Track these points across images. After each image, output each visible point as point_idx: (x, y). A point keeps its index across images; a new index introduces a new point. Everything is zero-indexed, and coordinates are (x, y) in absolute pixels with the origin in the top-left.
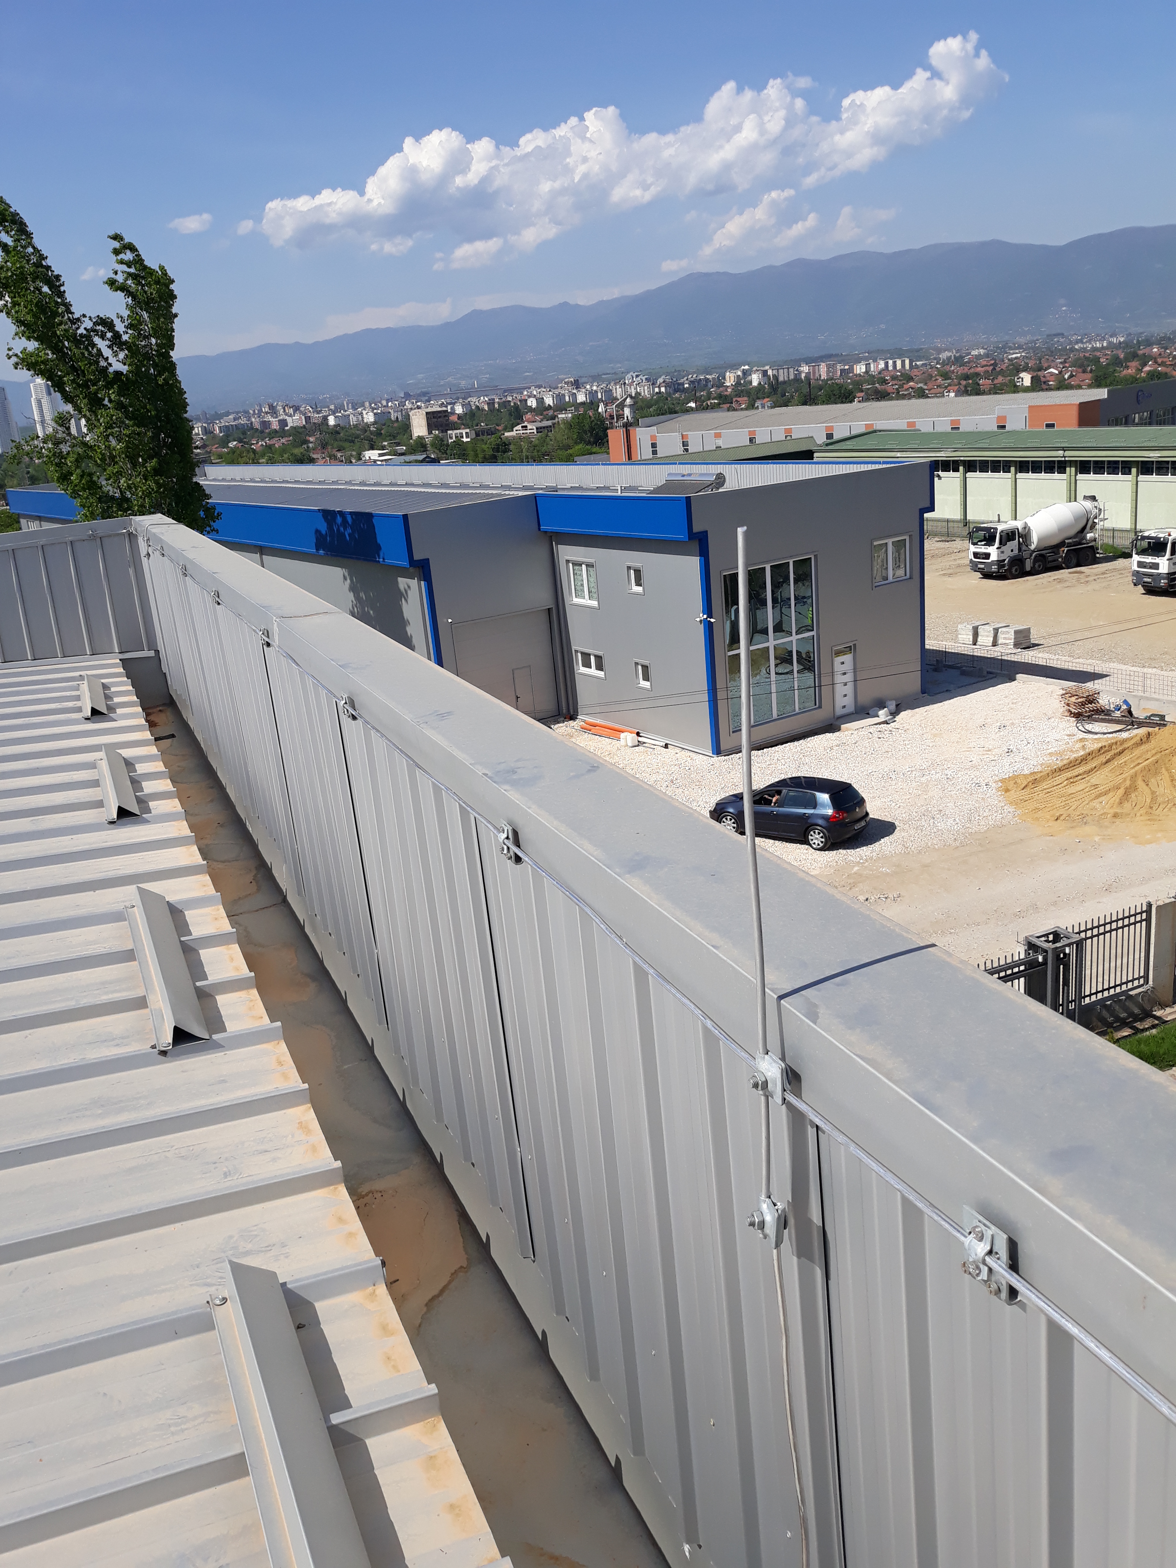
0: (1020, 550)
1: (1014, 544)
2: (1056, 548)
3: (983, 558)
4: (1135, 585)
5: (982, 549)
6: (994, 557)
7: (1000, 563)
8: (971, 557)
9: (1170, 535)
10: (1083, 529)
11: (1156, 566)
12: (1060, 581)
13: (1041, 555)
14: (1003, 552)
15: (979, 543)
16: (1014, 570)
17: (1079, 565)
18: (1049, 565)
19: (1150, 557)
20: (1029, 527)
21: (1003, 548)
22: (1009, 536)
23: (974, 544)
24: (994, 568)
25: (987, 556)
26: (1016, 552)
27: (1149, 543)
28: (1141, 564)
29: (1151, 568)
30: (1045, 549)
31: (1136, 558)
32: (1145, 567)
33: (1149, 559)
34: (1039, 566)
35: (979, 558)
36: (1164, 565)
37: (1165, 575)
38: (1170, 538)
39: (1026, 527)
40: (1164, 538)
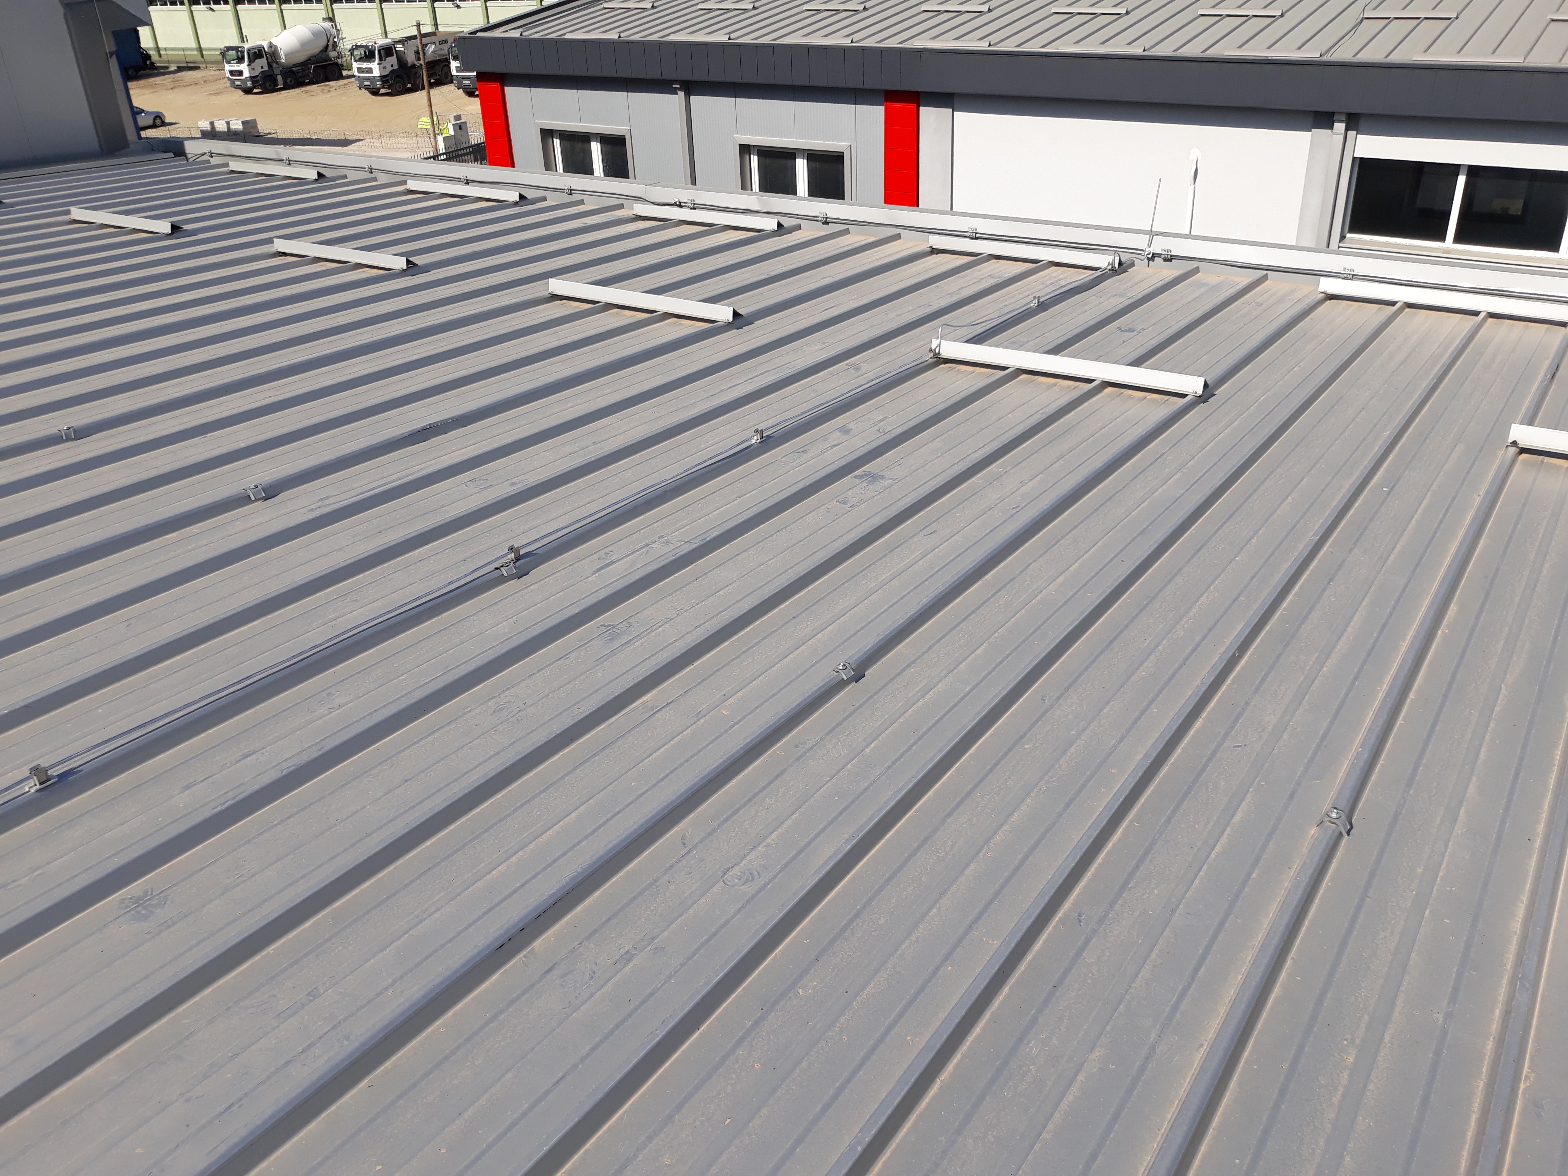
0: (270, 66)
1: (262, 62)
2: (305, 64)
3: (238, 76)
4: (360, 88)
5: (236, 67)
6: (246, 74)
7: (252, 78)
8: (228, 75)
9: (375, 43)
10: (327, 47)
11: (370, 70)
12: (307, 92)
13: (292, 72)
14: (253, 69)
15: (232, 62)
16: (267, 85)
17: (327, 80)
18: (301, 80)
19: (365, 63)
20: (276, 47)
21: (253, 65)
22: (257, 54)
23: (229, 62)
24: (249, 84)
25: (240, 73)
26: (266, 68)
27: (365, 52)
28: (360, 70)
29: (367, 72)
30: (295, 65)
31: (355, 65)
32: (363, 72)
33: (365, 65)
34: (291, 81)
35: (234, 75)
36: (375, 69)
37: (378, 78)
38: (376, 46)
39: (271, 45)
40: (372, 46)
